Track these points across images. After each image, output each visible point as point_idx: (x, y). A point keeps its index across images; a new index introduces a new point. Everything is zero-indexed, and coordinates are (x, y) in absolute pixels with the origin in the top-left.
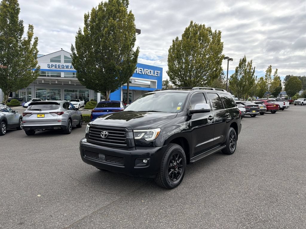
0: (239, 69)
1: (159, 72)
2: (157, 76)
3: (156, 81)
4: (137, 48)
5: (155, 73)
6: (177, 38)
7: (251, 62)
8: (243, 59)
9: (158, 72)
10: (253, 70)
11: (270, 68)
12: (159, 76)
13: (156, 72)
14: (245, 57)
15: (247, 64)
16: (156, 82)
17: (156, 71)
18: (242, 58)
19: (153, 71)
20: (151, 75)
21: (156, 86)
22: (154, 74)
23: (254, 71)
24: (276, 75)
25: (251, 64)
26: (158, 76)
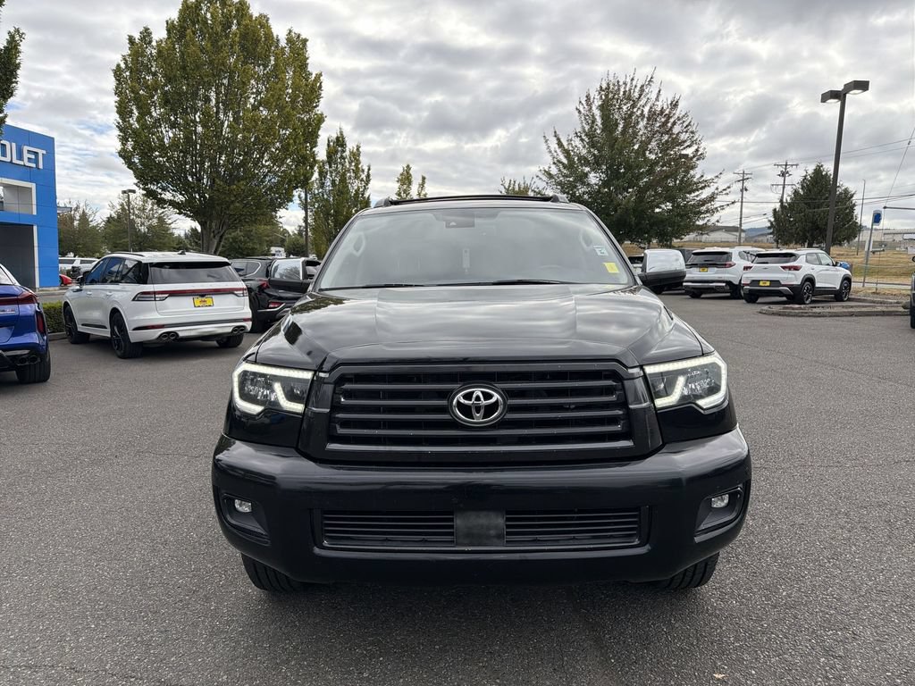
0: (327, 167)
1: (41, 152)
2: (34, 165)
3: (33, 186)
4: (12, 37)
5: (26, 156)
6: (146, 33)
7: (358, 149)
8: (338, 138)
9: (36, 154)
10: (366, 173)
11: (408, 173)
12: (41, 167)
13: (29, 152)
14: (341, 133)
15: (347, 153)
16: (31, 189)
17: (26, 148)
18: (334, 136)
19: (14, 145)
20: (8, 159)
21: (34, 207)
22: (20, 157)
23: (368, 176)
24: (423, 193)
25: (359, 155)
26: (37, 167)
